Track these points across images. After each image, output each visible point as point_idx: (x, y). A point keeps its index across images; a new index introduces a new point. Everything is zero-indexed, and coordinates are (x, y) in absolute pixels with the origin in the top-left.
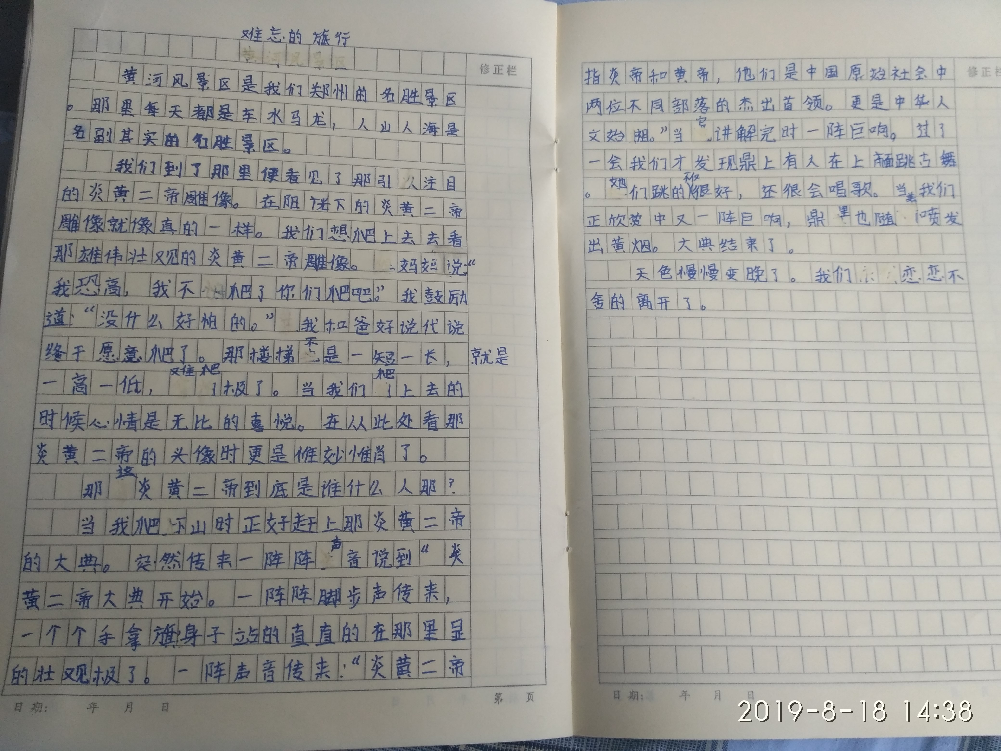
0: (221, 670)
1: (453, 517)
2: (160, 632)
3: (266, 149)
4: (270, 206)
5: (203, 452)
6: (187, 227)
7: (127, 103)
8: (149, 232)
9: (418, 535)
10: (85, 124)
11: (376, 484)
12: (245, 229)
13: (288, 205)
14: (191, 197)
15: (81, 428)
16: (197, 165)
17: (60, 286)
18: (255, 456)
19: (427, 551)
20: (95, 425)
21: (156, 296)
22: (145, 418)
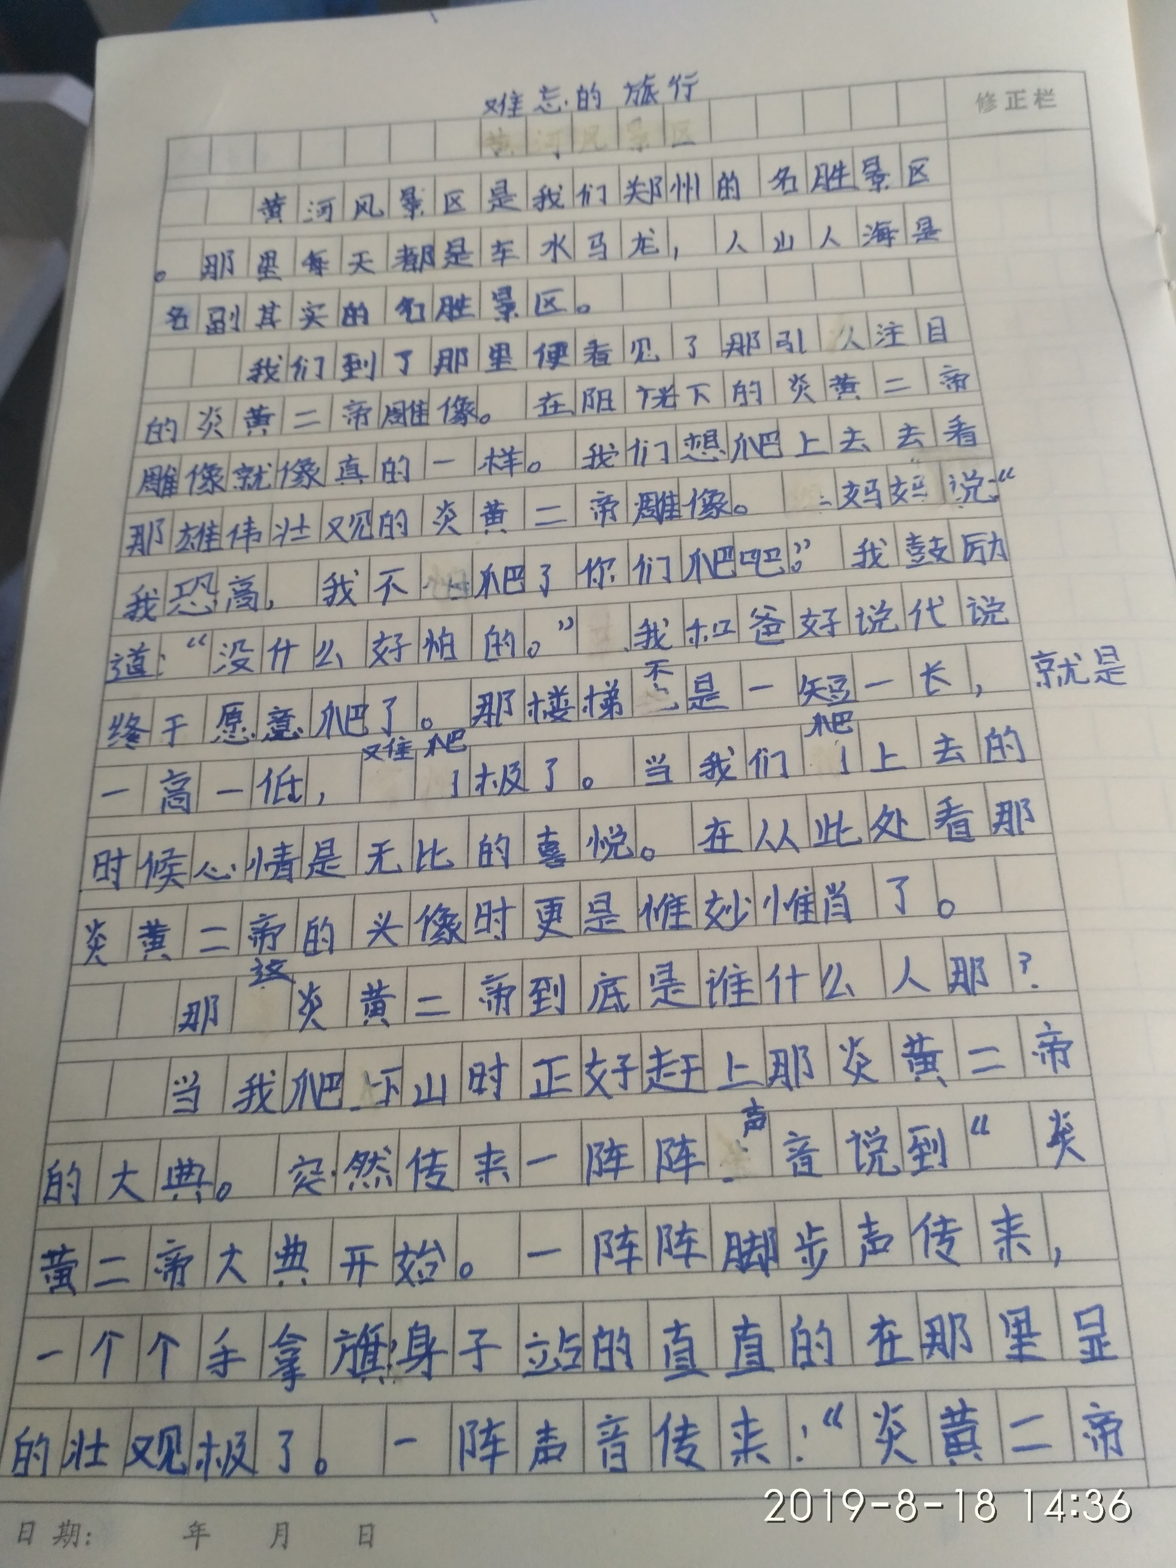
0: (495, 1441)
1: (1042, 1045)
2: (349, 1343)
3: (542, 309)
4: (555, 412)
5: (437, 918)
6: (389, 468)
7: (269, 258)
8: (313, 483)
9: (957, 1092)
10: (189, 304)
11: (835, 972)
12: (507, 458)
13: (592, 407)
14: (395, 414)
15: (177, 884)
16: (405, 355)
17: (139, 600)
18: (549, 922)
19: (985, 1132)
20: (206, 875)
21: (330, 604)
22: (310, 855)
